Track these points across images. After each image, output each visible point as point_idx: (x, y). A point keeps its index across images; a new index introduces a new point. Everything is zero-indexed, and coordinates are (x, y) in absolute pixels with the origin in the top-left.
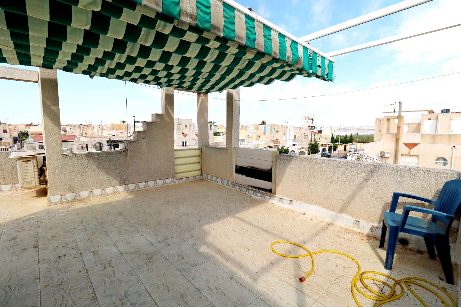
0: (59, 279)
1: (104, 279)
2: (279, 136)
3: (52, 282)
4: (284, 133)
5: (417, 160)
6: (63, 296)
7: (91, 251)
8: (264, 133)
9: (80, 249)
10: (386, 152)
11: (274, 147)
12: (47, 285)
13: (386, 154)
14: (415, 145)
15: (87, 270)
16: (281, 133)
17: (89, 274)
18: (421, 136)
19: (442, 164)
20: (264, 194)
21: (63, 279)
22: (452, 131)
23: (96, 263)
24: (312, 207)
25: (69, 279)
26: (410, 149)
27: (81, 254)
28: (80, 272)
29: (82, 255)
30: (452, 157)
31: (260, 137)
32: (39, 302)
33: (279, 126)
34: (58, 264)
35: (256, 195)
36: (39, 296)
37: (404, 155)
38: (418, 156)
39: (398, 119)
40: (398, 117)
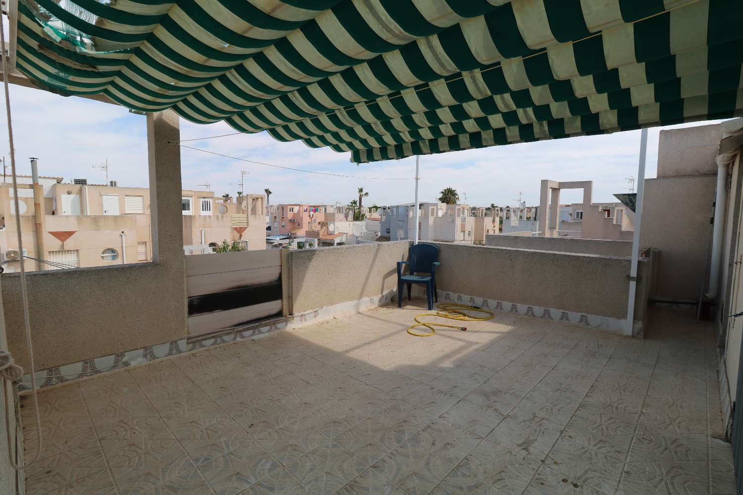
0: (600, 448)
1: (557, 412)
3: (609, 452)
5: (75, 257)
6: (607, 428)
7: (527, 453)
9: (534, 472)
12: (617, 453)
14: (69, 234)
15: (562, 432)
17: (565, 426)
18: (78, 220)
19: (110, 258)
20: (274, 324)
21: (595, 445)
22: (105, 211)
23: (543, 433)
24: (338, 306)
25: (589, 439)
26: (63, 241)
27: (543, 461)
28: (570, 437)
29: (543, 459)
30: (122, 247)
32: (634, 441)
34: (586, 472)
35: (260, 332)
36: (631, 447)
37: (53, 252)
38: (77, 251)
39: (32, 190)
40: (31, 186)
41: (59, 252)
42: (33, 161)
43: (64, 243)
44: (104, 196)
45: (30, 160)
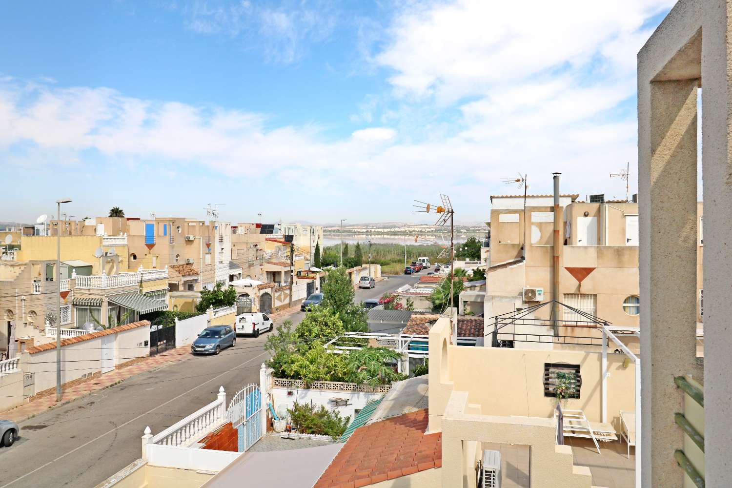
2: (194, 254)
4: (208, 245)
5: (592, 304)
8: (150, 246)
10: (537, 289)
11: (181, 288)
13: (537, 294)
14: (588, 271)
16: (199, 244)
18: (596, 252)
22: (628, 239)
26: (580, 280)
31: (135, 257)
33: (194, 224)
37: (568, 294)
38: (595, 295)
39: (553, 213)
40: (552, 209)
41: (575, 294)
42: (556, 177)
43: (581, 282)
44: (627, 217)
45: (553, 176)
